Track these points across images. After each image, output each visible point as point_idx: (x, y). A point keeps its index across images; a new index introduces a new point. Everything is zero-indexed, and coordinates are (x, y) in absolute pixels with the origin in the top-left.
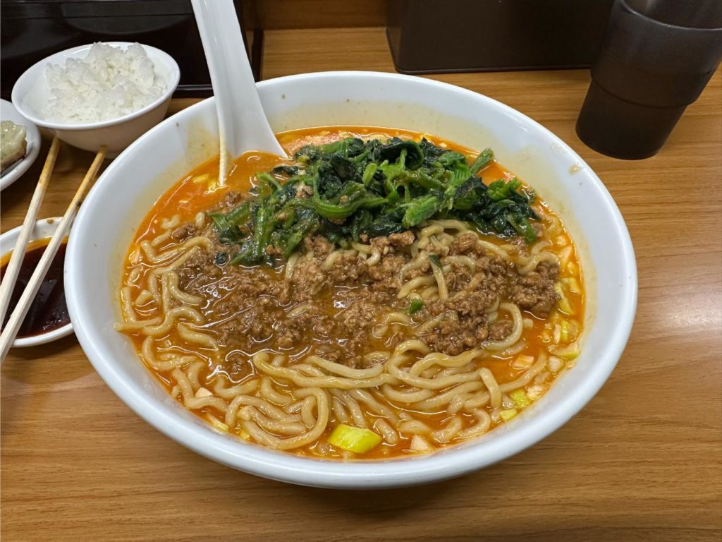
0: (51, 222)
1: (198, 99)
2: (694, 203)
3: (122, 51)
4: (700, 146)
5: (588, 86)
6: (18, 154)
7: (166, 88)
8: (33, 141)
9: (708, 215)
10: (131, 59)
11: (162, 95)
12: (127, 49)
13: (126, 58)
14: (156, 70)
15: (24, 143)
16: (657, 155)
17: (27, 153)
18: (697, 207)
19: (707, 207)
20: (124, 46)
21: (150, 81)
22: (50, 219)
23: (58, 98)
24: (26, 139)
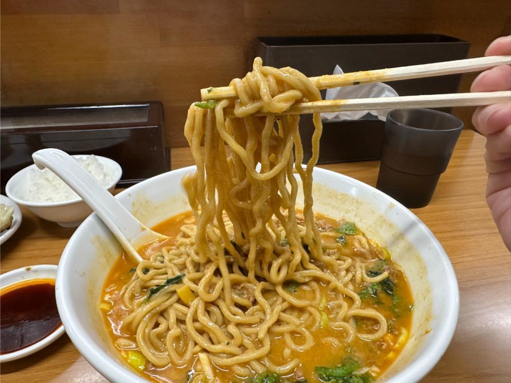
0: (28, 270)
1: (121, 189)
2: (461, 231)
3: (83, 160)
4: (454, 198)
5: (378, 169)
6: (6, 225)
7: (112, 180)
8: (18, 217)
9: (471, 237)
10: (89, 165)
11: (109, 184)
12: (86, 158)
13: (86, 164)
14: (105, 170)
15: (12, 218)
16: (430, 204)
17: (12, 224)
18: (462, 233)
19: (469, 233)
20: (84, 157)
21: (102, 177)
22: (28, 267)
23: (38, 189)
24: (13, 216)
